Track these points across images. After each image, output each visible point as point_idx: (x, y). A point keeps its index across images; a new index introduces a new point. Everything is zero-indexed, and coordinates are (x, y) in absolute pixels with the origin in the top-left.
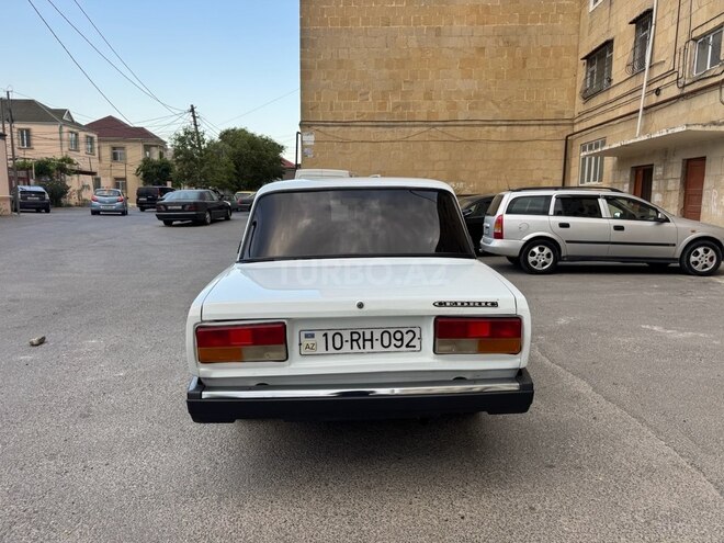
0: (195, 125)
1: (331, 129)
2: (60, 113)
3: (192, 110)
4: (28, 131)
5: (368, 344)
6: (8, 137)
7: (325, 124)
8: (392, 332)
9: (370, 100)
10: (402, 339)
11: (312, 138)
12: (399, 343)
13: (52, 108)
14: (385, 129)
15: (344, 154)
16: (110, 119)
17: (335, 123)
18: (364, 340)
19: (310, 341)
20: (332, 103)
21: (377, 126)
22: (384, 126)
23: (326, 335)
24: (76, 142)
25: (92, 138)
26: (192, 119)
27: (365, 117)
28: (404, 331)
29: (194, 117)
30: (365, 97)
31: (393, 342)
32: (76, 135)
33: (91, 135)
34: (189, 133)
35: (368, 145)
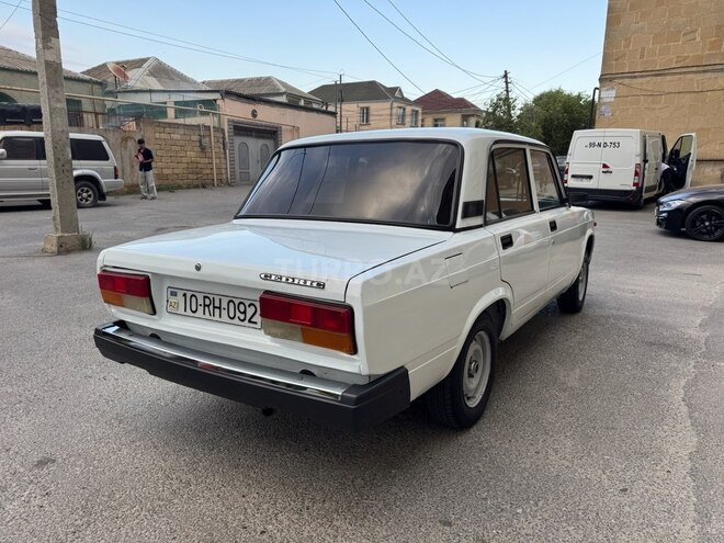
0: (507, 91)
1: (639, 80)
2: (394, 90)
3: (506, 76)
4: (367, 109)
5: (217, 311)
6: (338, 115)
7: (633, 75)
8: (237, 302)
9: (698, 39)
10: (244, 313)
11: (613, 93)
12: (242, 317)
13: (388, 86)
14: (716, 74)
15: (654, 109)
16: (437, 93)
17: (645, 73)
18: (214, 307)
19: (173, 299)
20: (643, 49)
21: (704, 71)
22: (713, 71)
23: (185, 295)
24: (404, 116)
25: (417, 112)
26: (504, 85)
27: (688, 62)
28: (247, 303)
29: (507, 83)
30: (691, 36)
31: (238, 314)
32: (404, 109)
33: (417, 109)
34: (500, 99)
35: (688, 96)
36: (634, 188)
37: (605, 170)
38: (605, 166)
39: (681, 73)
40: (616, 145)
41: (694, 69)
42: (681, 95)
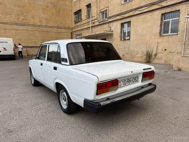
8: (134, 78)
9: (13, 16)
10: (136, 80)
14: (20, 26)
18: (130, 81)
19: (120, 84)
22: (19, 25)
23: (123, 81)
27: (12, 22)
28: (136, 77)
30: (11, 15)
35: (14, 30)
36: (14, 54)
37: (5, 49)
38: (4, 48)
39: (11, 24)
40: (6, 42)
41: (14, 24)
42: (12, 30)
